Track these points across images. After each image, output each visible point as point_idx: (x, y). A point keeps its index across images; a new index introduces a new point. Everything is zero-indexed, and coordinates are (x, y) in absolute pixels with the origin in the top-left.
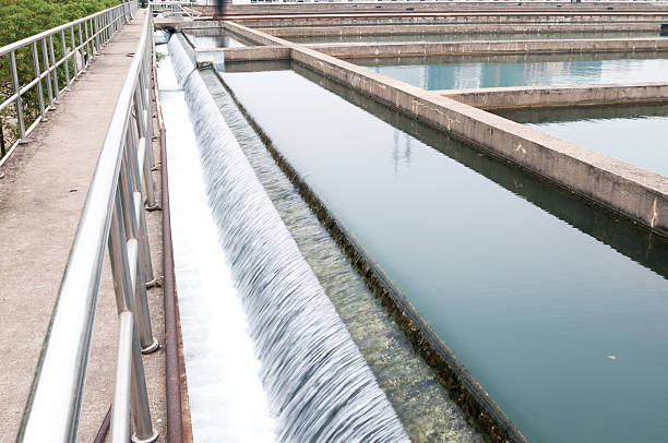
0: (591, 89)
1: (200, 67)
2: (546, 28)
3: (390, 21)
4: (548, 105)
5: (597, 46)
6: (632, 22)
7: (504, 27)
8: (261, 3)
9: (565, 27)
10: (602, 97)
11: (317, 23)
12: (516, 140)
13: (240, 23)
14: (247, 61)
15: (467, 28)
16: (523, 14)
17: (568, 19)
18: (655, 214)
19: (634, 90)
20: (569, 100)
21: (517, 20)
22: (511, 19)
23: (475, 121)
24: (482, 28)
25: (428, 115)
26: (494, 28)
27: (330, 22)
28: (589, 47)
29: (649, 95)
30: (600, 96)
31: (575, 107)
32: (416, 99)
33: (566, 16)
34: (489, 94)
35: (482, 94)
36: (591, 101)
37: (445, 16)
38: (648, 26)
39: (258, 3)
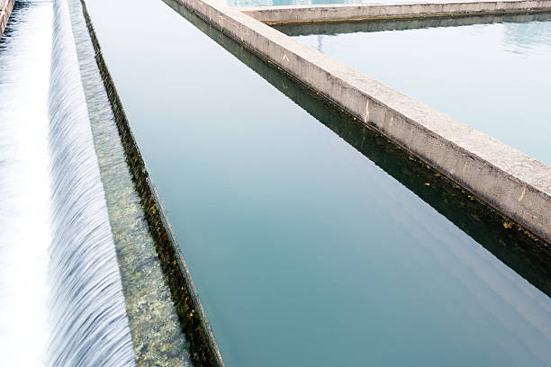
0: (359, 8)
4: (326, 20)
10: (367, 14)
12: (283, 50)
18: (368, 113)
19: (392, 8)
20: (342, 16)
23: (258, 35)
25: (229, 28)
29: (403, 13)
30: (366, 13)
31: (347, 22)
32: (222, 14)
34: (281, 11)
35: (276, 11)
36: (359, 17)
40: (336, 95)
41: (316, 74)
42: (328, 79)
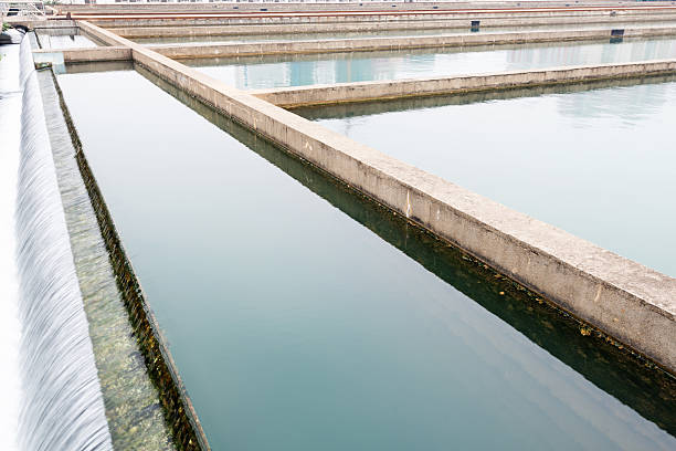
0: (391, 84)
1: (39, 68)
2: (375, 27)
3: (241, 22)
4: (354, 100)
5: (413, 43)
6: (450, 20)
7: (339, 27)
8: (125, 3)
9: (391, 25)
11: (172, 23)
12: (305, 138)
13: (95, 23)
14: (88, 62)
15: (307, 27)
16: (357, 14)
17: (397, 18)
18: (409, 206)
19: (429, 84)
21: (353, 19)
22: (348, 19)
23: (273, 121)
24: (320, 27)
25: (239, 115)
26: (330, 27)
27: (184, 23)
28: (406, 44)
30: (399, 90)
31: (378, 101)
32: (229, 99)
33: (395, 15)
35: (293, 92)
36: (391, 95)
37: (290, 17)
38: (461, 23)
39: (122, 3)
40: (370, 186)
41: (346, 163)
42: (359, 169)
